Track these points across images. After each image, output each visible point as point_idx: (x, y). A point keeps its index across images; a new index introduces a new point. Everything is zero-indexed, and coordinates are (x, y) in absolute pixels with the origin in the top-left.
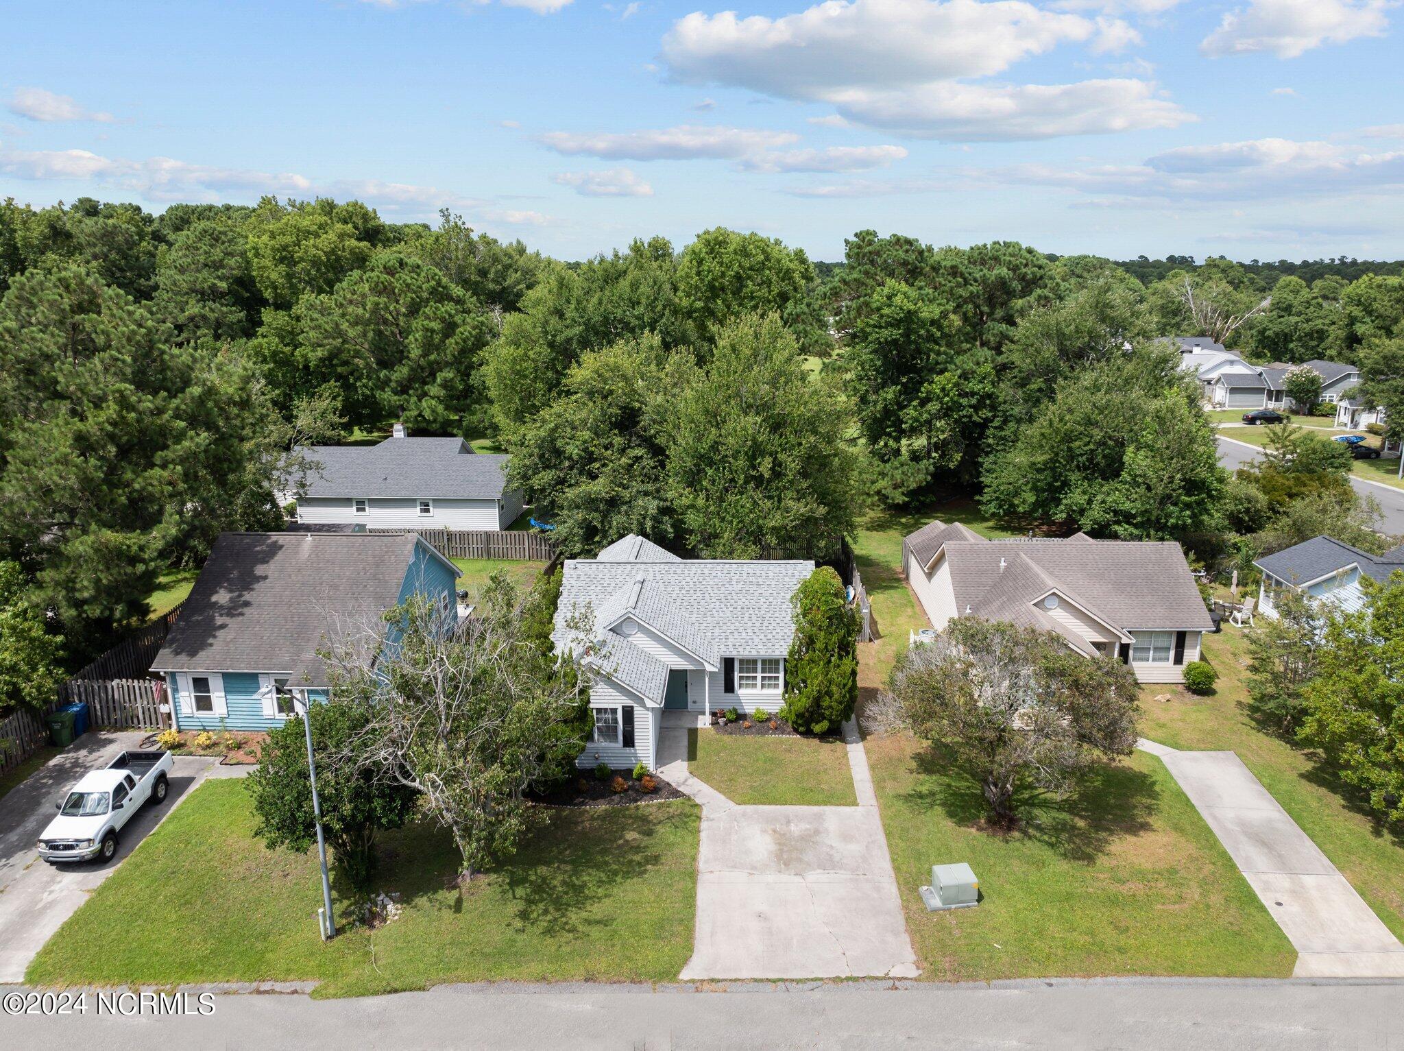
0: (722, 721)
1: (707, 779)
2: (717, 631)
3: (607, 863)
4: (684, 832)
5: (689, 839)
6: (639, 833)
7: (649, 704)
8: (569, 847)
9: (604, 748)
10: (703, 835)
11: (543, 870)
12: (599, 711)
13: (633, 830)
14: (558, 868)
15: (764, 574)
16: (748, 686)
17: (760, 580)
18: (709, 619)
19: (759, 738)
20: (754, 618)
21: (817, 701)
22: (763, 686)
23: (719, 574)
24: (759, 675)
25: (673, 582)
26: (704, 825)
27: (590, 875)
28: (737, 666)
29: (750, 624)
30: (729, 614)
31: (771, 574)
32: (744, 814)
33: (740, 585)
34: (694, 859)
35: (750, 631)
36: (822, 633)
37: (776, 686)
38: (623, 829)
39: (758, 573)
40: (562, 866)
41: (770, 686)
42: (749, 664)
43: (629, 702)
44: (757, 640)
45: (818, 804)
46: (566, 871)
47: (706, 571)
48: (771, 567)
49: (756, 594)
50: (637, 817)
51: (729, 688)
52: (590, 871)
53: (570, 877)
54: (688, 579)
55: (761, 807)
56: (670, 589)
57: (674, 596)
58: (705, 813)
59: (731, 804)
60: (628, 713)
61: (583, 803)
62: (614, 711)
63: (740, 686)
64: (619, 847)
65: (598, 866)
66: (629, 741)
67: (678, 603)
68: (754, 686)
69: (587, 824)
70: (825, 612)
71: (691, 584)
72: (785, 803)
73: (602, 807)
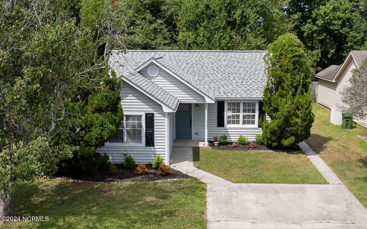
0: (216, 143)
1: (209, 170)
2: (212, 85)
3: (127, 215)
4: (194, 197)
5: (198, 201)
6: (156, 197)
7: (166, 110)
8: (97, 204)
9: (131, 147)
10: (209, 200)
11: (71, 219)
12: (128, 117)
13: (152, 196)
14: (85, 218)
15: (241, 57)
16: (233, 122)
17: (240, 60)
18: (207, 79)
19: (243, 152)
20: (237, 79)
21: (287, 121)
22: (244, 123)
23: (212, 57)
24: (241, 114)
25: (182, 60)
26: (208, 194)
27: (112, 222)
28: (226, 107)
29: (234, 81)
30: (220, 76)
31: (246, 57)
32: (240, 188)
33: (226, 63)
34: (203, 213)
35: (235, 85)
36: (289, 74)
37: (253, 123)
38: (143, 195)
39: (238, 56)
40: (89, 217)
41: (249, 123)
42: (235, 105)
43: (150, 110)
44: (240, 90)
45: (297, 183)
46: (91, 220)
47: (203, 55)
48: (246, 54)
49: (238, 67)
50: (155, 189)
51: (221, 123)
52: (113, 219)
53: (95, 223)
54: (192, 59)
55: (252, 184)
56: (180, 64)
57: (183, 67)
58: (208, 187)
59: (229, 182)
60: (150, 118)
61: (112, 181)
62: (140, 117)
63: (229, 123)
64: (138, 205)
65: (119, 217)
66: (150, 142)
67: (186, 70)
68: (238, 122)
69: (114, 192)
70: (291, 58)
71: (194, 62)
72: (272, 182)
73: (127, 183)
